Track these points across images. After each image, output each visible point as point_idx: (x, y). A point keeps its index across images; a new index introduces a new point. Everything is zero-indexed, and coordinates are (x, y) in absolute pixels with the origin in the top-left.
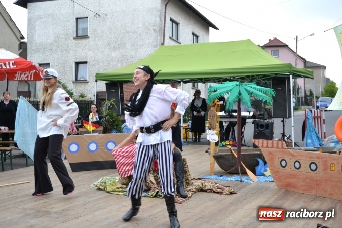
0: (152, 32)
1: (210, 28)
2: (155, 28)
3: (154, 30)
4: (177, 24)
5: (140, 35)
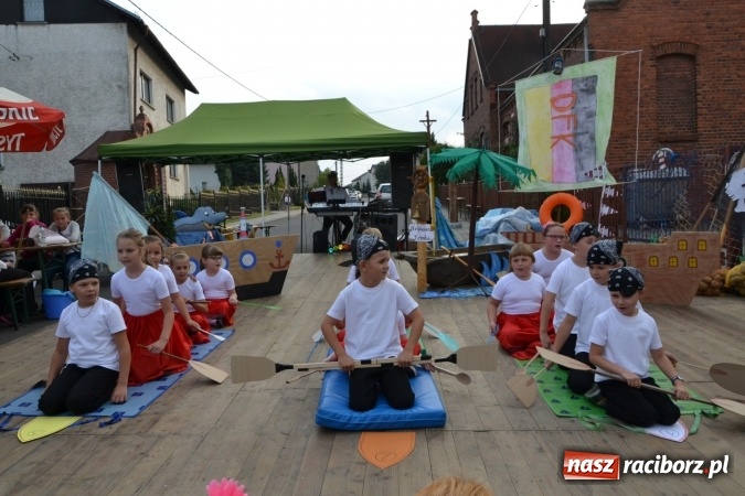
0: (116, 89)
1: (187, 91)
2: (119, 83)
3: (119, 87)
4: (148, 80)
5: (95, 94)
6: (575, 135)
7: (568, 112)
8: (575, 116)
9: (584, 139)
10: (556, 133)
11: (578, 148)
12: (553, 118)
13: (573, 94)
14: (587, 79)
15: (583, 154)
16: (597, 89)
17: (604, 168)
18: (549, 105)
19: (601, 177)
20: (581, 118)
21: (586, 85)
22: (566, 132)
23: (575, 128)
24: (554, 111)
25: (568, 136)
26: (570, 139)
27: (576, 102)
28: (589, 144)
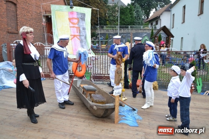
6: (80, 36)
7: (77, 26)
8: (79, 28)
9: (83, 38)
10: (72, 34)
11: (81, 41)
12: (70, 27)
13: (77, 19)
14: (82, 14)
15: (83, 44)
16: (85, 19)
17: (91, 50)
18: (68, 21)
19: (90, 53)
20: (81, 29)
21: (81, 16)
22: (76, 34)
23: (80, 33)
24: (71, 24)
25: (78, 36)
26: (78, 37)
27: (79, 22)
28: (85, 40)
